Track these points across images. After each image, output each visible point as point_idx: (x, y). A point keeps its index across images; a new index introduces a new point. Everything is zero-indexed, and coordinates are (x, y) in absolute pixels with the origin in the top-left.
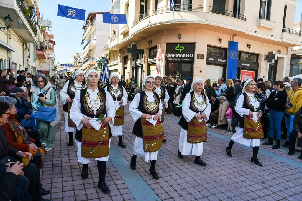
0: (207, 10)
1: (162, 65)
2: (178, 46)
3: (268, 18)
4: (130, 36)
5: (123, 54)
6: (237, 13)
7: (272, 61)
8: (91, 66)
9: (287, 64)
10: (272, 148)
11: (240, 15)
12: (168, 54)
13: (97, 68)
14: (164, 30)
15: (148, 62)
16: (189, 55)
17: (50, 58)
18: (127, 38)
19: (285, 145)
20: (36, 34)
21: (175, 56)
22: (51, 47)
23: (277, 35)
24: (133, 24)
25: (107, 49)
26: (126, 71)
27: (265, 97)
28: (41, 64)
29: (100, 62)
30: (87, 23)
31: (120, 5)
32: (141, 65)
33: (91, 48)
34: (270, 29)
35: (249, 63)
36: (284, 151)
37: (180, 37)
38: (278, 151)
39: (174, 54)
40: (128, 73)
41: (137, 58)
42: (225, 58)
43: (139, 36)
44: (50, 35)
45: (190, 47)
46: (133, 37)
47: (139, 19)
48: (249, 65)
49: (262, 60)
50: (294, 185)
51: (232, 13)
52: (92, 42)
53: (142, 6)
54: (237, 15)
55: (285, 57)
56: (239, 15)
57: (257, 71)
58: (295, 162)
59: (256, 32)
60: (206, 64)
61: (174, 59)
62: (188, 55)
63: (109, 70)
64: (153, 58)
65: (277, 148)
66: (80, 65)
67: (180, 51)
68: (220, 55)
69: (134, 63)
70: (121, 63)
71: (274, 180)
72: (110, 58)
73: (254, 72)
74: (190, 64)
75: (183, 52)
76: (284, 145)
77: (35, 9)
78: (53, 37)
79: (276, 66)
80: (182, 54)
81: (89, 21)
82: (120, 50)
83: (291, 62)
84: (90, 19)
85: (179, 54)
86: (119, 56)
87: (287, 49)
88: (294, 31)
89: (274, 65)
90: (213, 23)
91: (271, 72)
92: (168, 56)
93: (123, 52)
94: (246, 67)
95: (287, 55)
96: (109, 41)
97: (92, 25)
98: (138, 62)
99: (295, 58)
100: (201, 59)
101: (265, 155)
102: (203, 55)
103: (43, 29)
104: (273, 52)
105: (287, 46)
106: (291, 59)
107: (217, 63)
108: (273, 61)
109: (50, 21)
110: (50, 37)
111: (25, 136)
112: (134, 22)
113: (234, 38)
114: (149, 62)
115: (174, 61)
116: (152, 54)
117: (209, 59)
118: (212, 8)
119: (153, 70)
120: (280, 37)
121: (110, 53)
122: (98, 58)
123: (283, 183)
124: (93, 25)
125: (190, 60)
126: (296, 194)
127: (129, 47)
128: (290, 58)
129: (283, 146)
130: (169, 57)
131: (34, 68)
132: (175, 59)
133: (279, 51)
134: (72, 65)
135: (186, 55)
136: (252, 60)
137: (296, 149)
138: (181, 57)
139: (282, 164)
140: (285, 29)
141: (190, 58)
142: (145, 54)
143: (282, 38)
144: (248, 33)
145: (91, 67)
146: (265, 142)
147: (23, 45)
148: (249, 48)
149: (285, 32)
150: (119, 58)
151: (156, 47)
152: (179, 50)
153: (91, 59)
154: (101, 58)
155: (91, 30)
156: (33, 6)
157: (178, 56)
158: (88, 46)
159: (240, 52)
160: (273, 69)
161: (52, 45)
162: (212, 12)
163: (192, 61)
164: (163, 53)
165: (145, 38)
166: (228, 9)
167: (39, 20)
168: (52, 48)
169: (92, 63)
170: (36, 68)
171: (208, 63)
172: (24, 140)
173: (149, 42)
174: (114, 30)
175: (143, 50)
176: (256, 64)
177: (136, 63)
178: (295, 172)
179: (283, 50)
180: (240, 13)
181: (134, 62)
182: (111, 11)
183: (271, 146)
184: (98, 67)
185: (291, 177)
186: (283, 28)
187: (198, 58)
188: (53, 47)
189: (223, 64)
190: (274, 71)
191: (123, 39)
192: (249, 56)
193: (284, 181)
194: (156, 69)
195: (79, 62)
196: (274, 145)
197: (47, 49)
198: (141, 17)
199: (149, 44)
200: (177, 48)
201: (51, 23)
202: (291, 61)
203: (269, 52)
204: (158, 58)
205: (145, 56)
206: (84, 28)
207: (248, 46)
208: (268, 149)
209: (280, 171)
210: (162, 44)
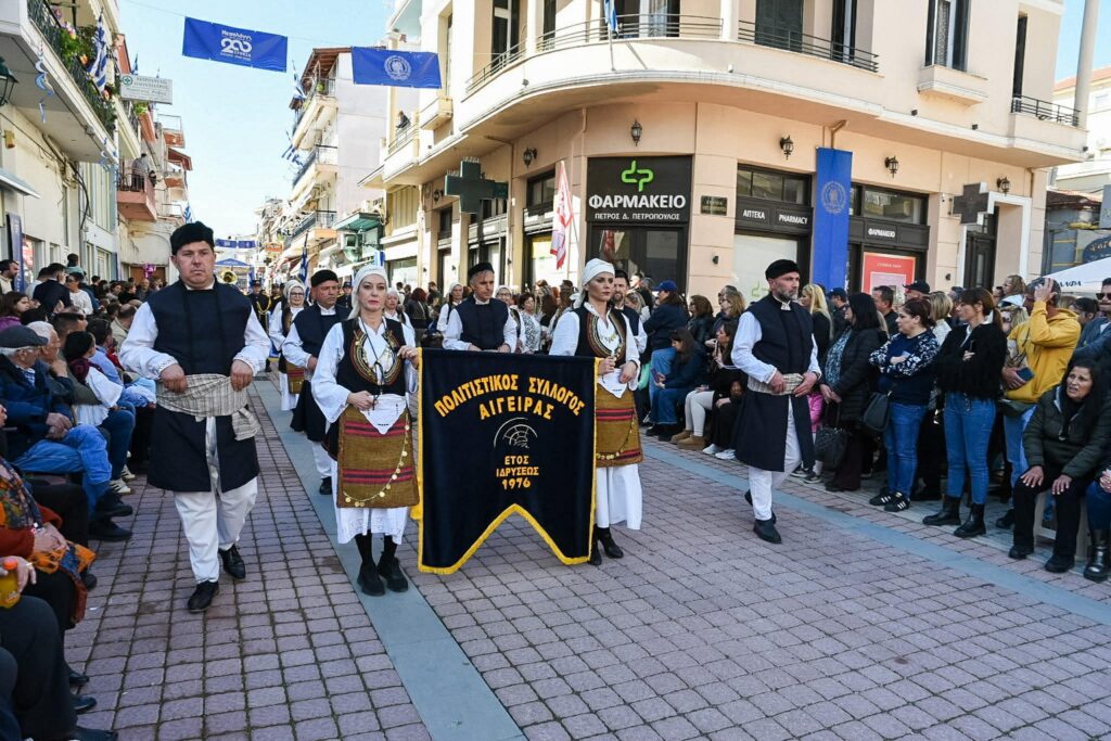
0: (732, 37)
1: (573, 240)
2: (630, 169)
3: (959, 62)
4: (456, 136)
5: (436, 200)
6: (843, 44)
7: (976, 221)
8: (323, 244)
9: (1032, 230)
10: (956, 534)
11: (857, 53)
12: (596, 197)
13: (342, 252)
14: (578, 110)
15: (524, 227)
16: (673, 202)
17: (172, 216)
18: (447, 142)
19: (1004, 524)
20: (110, 129)
21: (621, 205)
22: (176, 178)
23: (992, 124)
24: (468, 90)
25: (377, 183)
26: (449, 261)
27: (932, 349)
28: (136, 241)
29: (352, 229)
30: (306, 86)
31: (422, 19)
32: (499, 241)
33: (320, 180)
34: (967, 103)
35: (894, 227)
36: (996, 544)
37: (635, 133)
38: (977, 545)
39: (616, 197)
40: (454, 268)
41: (487, 215)
42: (806, 209)
43: (490, 135)
44: (170, 133)
45: (675, 171)
46: (466, 136)
47: (489, 69)
48: (892, 234)
49: (941, 215)
50: (1012, 666)
51: (828, 45)
52: (324, 156)
53: (498, 24)
54: (847, 51)
55: (1025, 202)
56: (852, 52)
57: (921, 257)
58: (1030, 582)
59: (914, 113)
60: (736, 233)
61: (616, 216)
62: (668, 199)
63: (387, 258)
64: (541, 213)
65: (974, 536)
66: (282, 242)
67: (637, 185)
68: (788, 198)
69: (476, 231)
70: (429, 233)
71: (945, 648)
72: (388, 216)
73: (911, 261)
74: (675, 234)
75: (650, 190)
76: (1000, 523)
77: (107, 38)
78: (180, 141)
79: (993, 237)
80: (644, 197)
81: (313, 80)
82: (425, 185)
83: (1046, 224)
84: (314, 71)
85: (635, 198)
86: (420, 208)
87: (1033, 175)
88: (1055, 108)
89: (986, 232)
90: (757, 82)
91: (977, 258)
92: (596, 206)
93: (437, 193)
94: (881, 242)
95: (1031, 196)
96: (384, 153)
97: (324, 93)
98: (489, 228)
99: (1059, 205)
100: (717, 213)
101: (928, 560)
102: (724, 201)
103: (139, 112)
104: (977, 186)
105: (1032, 164)
106: (1047, 211)
107: (776, 227)
108: (980, 219)
109: (164, 81)
110: (169, 139)
111: (19, 500)
112: (471, 82)
113: (836, 134)
114: (527, 229)
115: (615, 221)
116: (538, 200)
117: (746, 213)
118: (753, 28)
119: (542, 258)
120: (1004, 132)
121: (390, 196)
122: (346, 217)
123: (975, 658)
124: (326, 94)
125: (677, 217)
126: (1013, 696)
127: (454, 174)
128: (1044, 207)
129: (998, 526)
130: (600, 210)
131: (108, 254)
132: (621, 216)
133: (1002, 184)
134: (251, 244)
135: (662, 201)
136: (903, 216)
137: (1039, 536)
138: (644, 206)
139: (984, 593)
140: (1020, 103)
141: (674, 210)
142: (513, 200)
143: (1011, 136)
144: (884, 116)
145: (322, 249)
146: (933, 513)
147: (63, 172)
148: (894, 171)
149: (1020, 111)
150: (420, 214)
151: (551, 173)
152: (634, 181)
153: (323, 220)
154: (357, 217)
155: (320, 111)
156: (99, 25)
157: (630, 206)
158: (311, 171)
159: (860, 188)
160: (982, 249)
161: (177, 168)
162: (752, 44)
163: (683, 223)
164: (578, 195)
165: (510, 142)
166: (813, 30)
167: (123, 75)
168: (180, 180)
169: (327, 236)
170: (116, 255)
171: (743, 228)
172: (13, 514)
173: (527, 153)
174: (402, 113)
175: (506, 184)
176: (920, 231)
177: (480, 234)
178: (1024, 620)
179: (1017, 178)
180: (858, 45)
181: (474, 229)
182: (390, 42)
183: (953, 529)
184: (346, 251)
185: (1006, 637)
186: (1014, 96)
187: (703, 211)
188: (182, 177)
189: (797, 230)
190: (984, 255)
191: (431, 143)
192: (892, 200)
193: (979, 652)
194: (552, 252)
195: (279, 232)
196: (963, 523)
197: (160, 185)
198: (497, 62)
199: (528, 163)
200: (628, 176)
201: (166, 87)
202: (1046, 218)
203: (966, 187)
204: (558, 212)
205: (514, 204)
206: (296, 104)
207: (890, 163)
208: (941, 537)
209: (972, 618)
210: (572, 161)
